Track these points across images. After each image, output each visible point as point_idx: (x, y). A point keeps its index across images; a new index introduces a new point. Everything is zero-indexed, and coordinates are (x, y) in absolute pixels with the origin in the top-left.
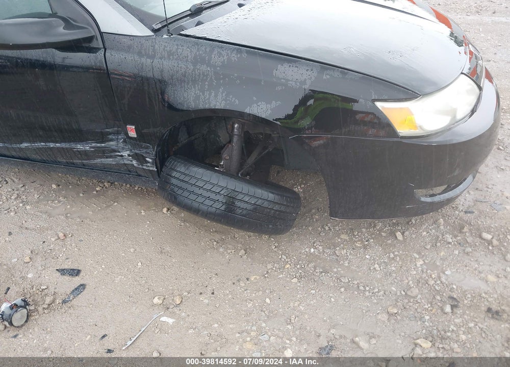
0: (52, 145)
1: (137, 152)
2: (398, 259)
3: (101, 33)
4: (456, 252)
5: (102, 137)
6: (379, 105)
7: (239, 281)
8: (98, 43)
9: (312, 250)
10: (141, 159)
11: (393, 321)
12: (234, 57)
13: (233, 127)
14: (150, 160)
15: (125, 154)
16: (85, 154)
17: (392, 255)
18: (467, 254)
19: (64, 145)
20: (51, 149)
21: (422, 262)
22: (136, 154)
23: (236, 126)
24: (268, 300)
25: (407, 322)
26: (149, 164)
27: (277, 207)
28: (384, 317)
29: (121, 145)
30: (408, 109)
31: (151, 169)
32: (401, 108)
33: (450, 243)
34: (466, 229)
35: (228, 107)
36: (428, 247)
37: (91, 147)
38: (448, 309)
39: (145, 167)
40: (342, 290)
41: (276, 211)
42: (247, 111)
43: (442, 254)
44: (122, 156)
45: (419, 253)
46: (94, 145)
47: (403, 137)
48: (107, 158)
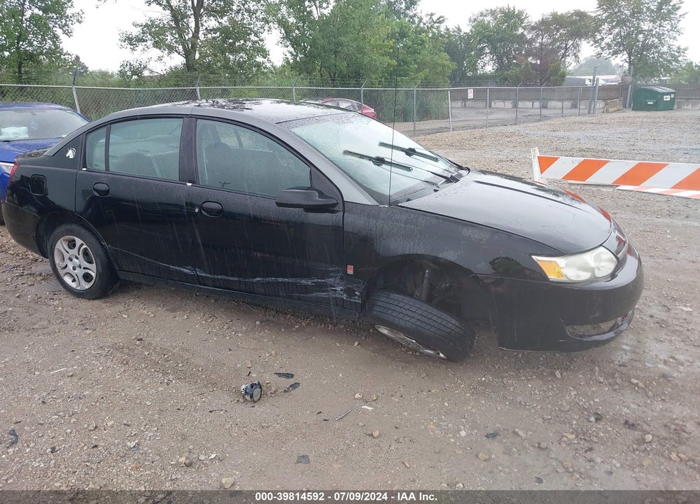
0: (280, 280)
1: (349, 286)
2: (555, 389)
3: (344, 202)
4: (607, 389)
5: (325, 275)
6: (534, 257)
7: (422, 391)
8: (340, 207)
9: (483, 379)
10: (350, 292)
11: (547, 423)
12: (434, 221)
13: (425, 273)
14: (358, 294)
15: (339, 289)
16: (306, 289)
17: (550, 387)
18: (615, 390)
19: (290, 280)
20: (278, 283)
21: (575, 392)
22: (349, 289)
23: (427, 271)
24: (446, 404)
25: (559, 424)
26: (356, 297)
27: (457, 330)
28: (540, 421)
29: (338, 281)
30: (555, 262)
31: (357, 301)
32: (551, 261)
33: (601, 383)
34: (616, 375)
35: (426, 253)
36: (582, 383)
37: (312, 283)
38: (593, 419)
39: (352, 300)
40: (507, 403)
41: (457, 332)
42: (440, 256)
43: (594, 389)
44: (336, 290)
45: (574, 387)
46: (316, 280)
47: (552, 282)
48: (322, 292)
